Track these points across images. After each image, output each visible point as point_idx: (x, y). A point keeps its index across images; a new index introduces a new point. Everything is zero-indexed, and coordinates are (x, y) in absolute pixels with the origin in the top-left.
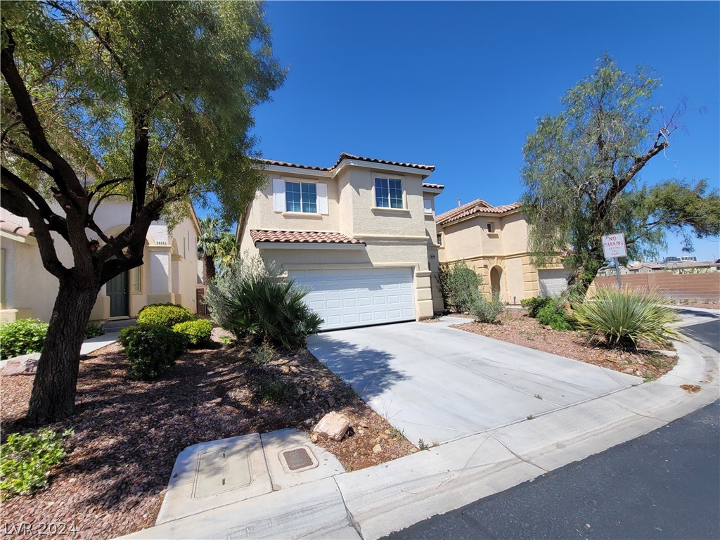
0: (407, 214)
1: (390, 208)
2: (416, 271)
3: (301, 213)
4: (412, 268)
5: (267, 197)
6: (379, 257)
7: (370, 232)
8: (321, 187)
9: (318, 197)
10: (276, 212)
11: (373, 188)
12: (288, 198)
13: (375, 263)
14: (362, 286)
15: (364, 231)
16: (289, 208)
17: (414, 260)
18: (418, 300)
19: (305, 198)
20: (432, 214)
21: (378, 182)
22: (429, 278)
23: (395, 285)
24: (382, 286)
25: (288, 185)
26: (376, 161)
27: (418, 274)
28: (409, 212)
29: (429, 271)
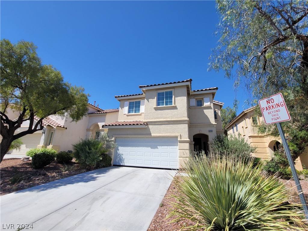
0: (175, 108)
1: (165, 106)
2: (179, 139)
3: (134, 113)
4: (177, 137)
5: (122, 109)
6: (155, 131)
7: (152, 119)
8: (142, 101)
9: (141, 106)
10: (124, 114)
11: (156, 97)
12: (129, 108)
13: (153, 135)
14: (147, 146)
15: (149, 119)
16: (129, 112)
17: (178, 133)
18: (179, 157)
19: (136, 107)
20: (210, 105)
21: (159, 94)
22: (188, 144)
23: (166, 147)
24: (158, 147)
25: (130, 103)
26: (155, 85)
27: (179, 141)
28: (176, 106)
29: (188, 140)
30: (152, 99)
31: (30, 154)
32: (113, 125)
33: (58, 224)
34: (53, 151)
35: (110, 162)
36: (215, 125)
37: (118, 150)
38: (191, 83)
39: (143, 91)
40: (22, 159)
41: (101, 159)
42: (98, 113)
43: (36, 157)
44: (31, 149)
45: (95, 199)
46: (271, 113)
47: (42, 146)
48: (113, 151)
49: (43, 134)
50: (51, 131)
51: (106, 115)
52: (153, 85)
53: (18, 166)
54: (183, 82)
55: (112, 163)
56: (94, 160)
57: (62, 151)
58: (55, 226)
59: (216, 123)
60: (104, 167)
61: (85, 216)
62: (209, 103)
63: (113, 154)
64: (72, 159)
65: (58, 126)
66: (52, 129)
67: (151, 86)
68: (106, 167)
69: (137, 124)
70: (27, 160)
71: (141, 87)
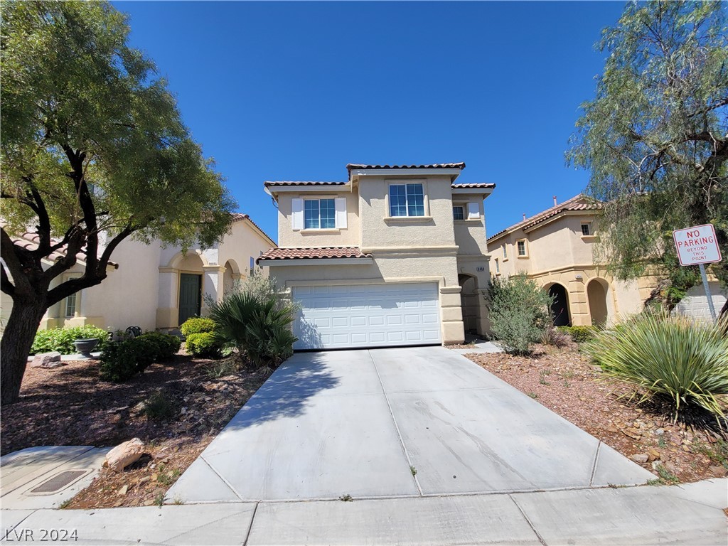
0: (430, 222)
1: (407, 217)
2: (441, 287)
3: (319, 229)
4: (437, 283)
5: (286, 217)
6: (391, 271)
7: (382, 244)
8: (340, 202)
9: (336, 212)
10: (294, 231)
11: (387, 196)
12: (306, 216)
13: (387, 279)
14: (373, 304)
15: (375, 244)
16: (307, 225)
17: (438, 274)
18: (443, 321)
19: (323, 214)
20: (480, 218)
21: (393, 190)
22: (459, 294)
23: (415, 303)
24: (397, 303)
25: (307, 203)
26: (387, 167)
27: (442, 290)
28: (432, 219)
29: (458, 287)
30: (377, 200)
36: (488, 257)
37: (303, 316)
46: (693, 250)
47: (49, 321)
52: (373, 166)
59: (490, 255)
62: (477, 215)
67: (378, 167)
69: (353, 256)
70: (55, 364)
71: (351, 168)
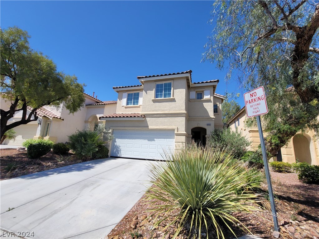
0: (173, 100)
1: (163, 98)
2: (176, 132)
3: (132, 105)
4: (174, 130)
5: (120, 101)
6: (153, 124)
7: (150, 111)
8: (140, 93)
9: (139, 98)
10: (122, 106)
11: (154, 89)
12: (128, 100)
13: (150, 127)
14: (144, 139)
15: (147, 111)
16: (127, 104)
17: (176, 126)
18: (175, 150)
19: (134, 99)
20: (210, 98)
21: (158, 86)
22: (185, 136)
23: (163, 140)
24: (155, 139)
25: (129, 94)
26: (154, 76)
27: (176, 134)
28: (174, 99)
29: (185, 132)
30: (150, 91)
31: (26, 145)
32: (110, 117)
33: (47, 206)
34: (50, 142)
35: (107, 154)
36: (213, 118)
37: (116, 142)
38: (191, 75)
39: (142, 82)
40: (17, 150)
41: (97, 150)
42: (96, 104)
43: (32, 147)
44: (27, 140)
45: (86, 186)
46: (253, 106)
47: (39, 137)
48: (110, 143)
49: (39, 125)
50: (47, 122)
51: (104, 107)
52: (152, 76)
53: (13, 156)
54: (183, 73)
55: (109, 154)
56: (89, 152)
57: (60, 142)
58: (44, 207)
59: (215, 117)
60: (100, 158)
61: (74, 200)
62: (209, 97)
63: (110, 145)
64: (69, 150)
65: (54, 117)
66: (48, 120)
67: (150, 77)
68: (103, 158)
69: (135, 117)
70: (22, 150)
71: (139, 78)
